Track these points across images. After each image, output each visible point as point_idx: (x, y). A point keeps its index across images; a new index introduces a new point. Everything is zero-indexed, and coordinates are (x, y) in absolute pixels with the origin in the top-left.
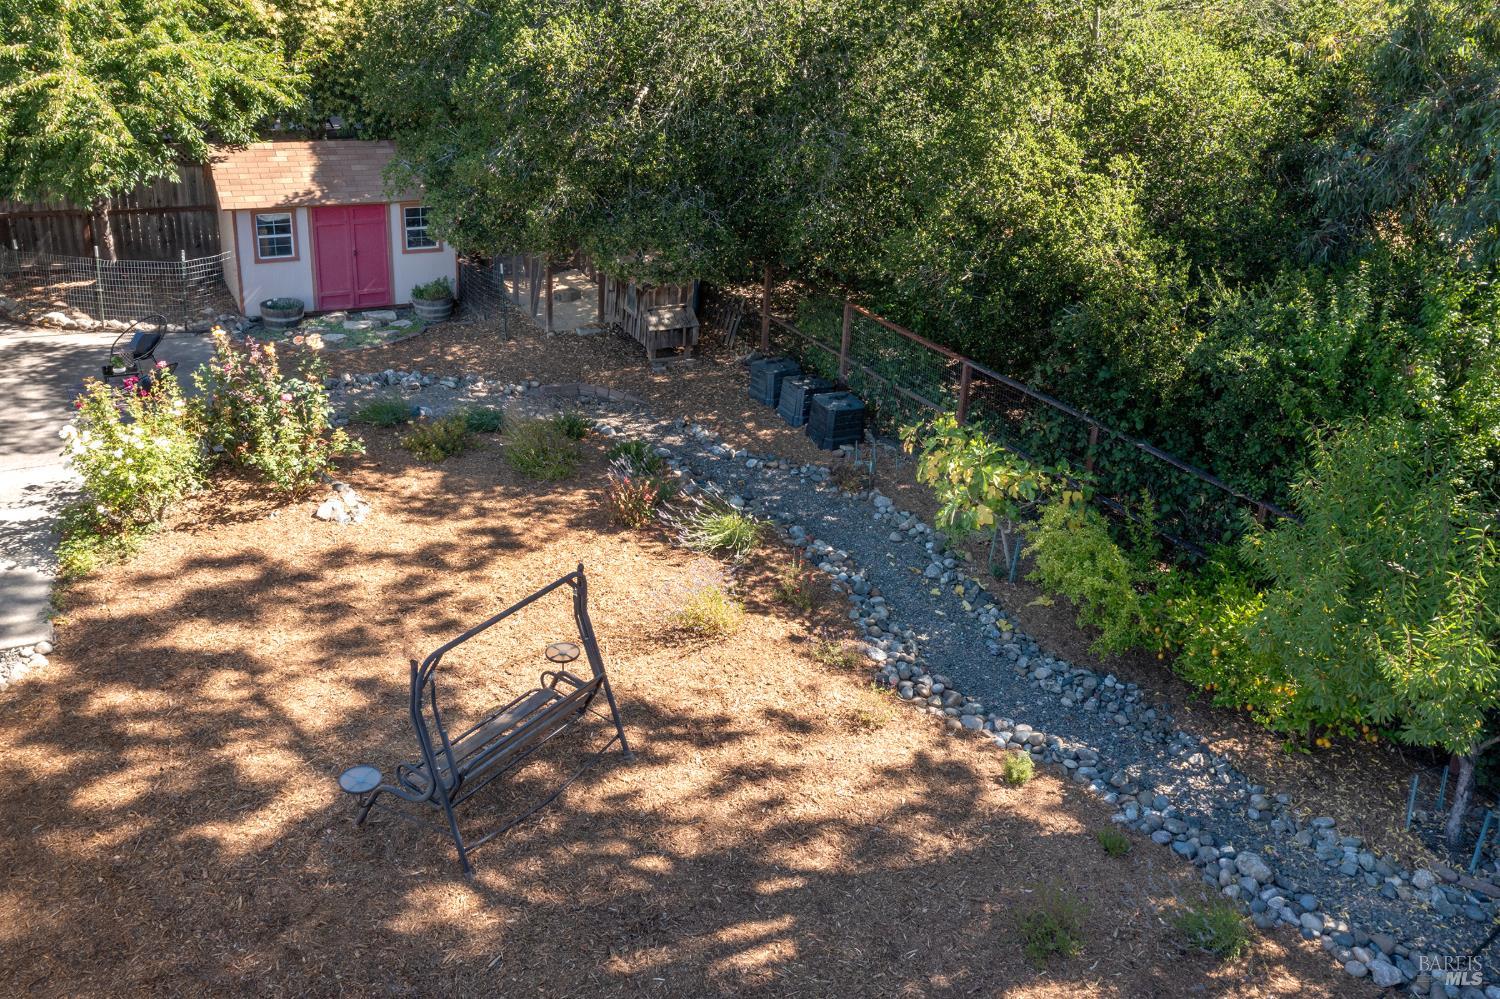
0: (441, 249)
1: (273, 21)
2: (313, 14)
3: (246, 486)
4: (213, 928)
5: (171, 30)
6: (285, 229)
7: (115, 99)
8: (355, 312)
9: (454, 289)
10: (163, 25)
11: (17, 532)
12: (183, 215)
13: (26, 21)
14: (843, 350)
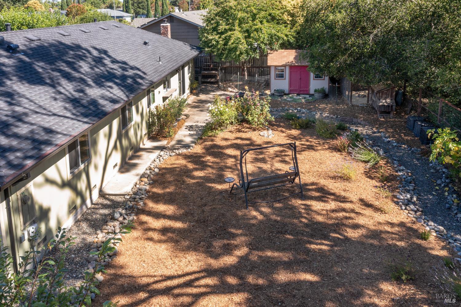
0: (324, 79)
1: (288, 20)
2: (299, 18)
3: (248, 126)
4: (192, 202)
5: (261, 22)
6: (283, 72)
7: (246, 37)
8: (298, 95)
9: (327, 90)
10: (259, 21)
11: (199, 127)
12: (264, 69)
13: (231, 21)
14: (439, 115)
